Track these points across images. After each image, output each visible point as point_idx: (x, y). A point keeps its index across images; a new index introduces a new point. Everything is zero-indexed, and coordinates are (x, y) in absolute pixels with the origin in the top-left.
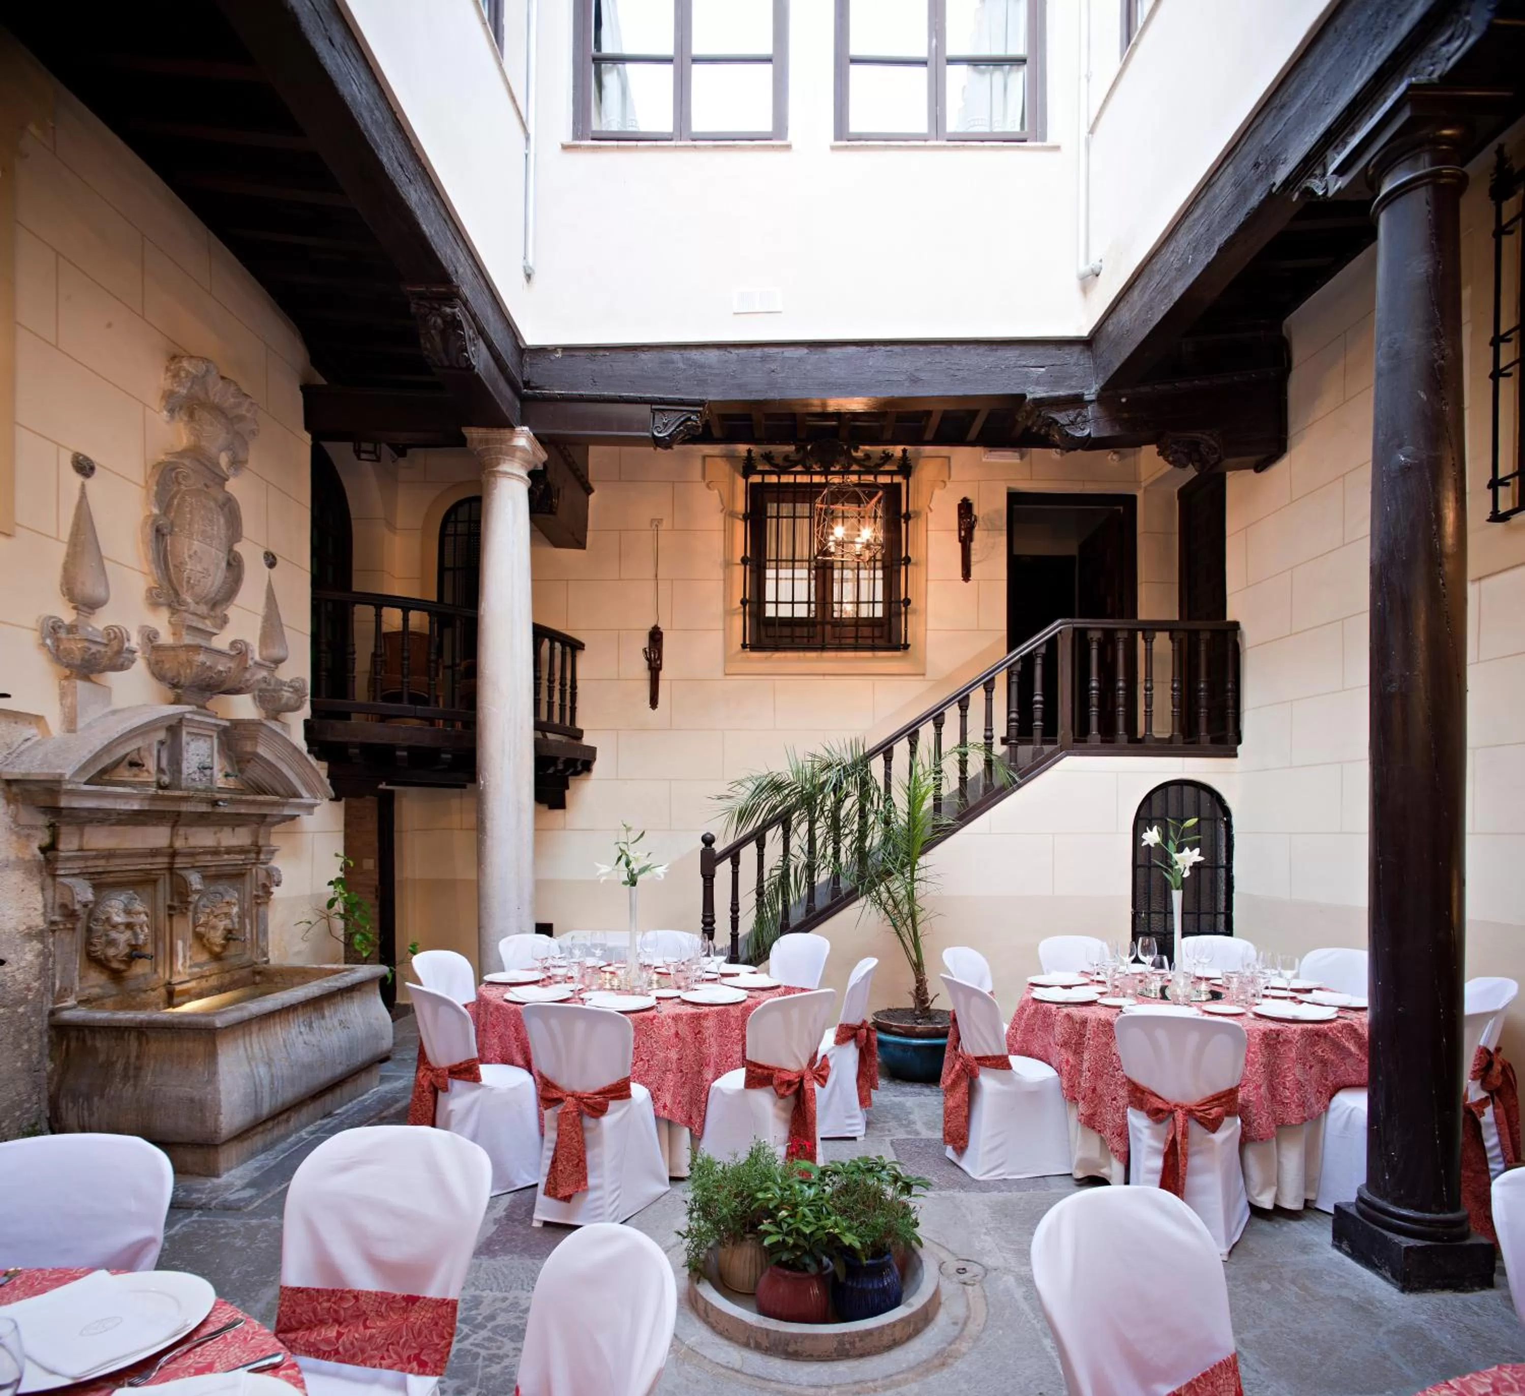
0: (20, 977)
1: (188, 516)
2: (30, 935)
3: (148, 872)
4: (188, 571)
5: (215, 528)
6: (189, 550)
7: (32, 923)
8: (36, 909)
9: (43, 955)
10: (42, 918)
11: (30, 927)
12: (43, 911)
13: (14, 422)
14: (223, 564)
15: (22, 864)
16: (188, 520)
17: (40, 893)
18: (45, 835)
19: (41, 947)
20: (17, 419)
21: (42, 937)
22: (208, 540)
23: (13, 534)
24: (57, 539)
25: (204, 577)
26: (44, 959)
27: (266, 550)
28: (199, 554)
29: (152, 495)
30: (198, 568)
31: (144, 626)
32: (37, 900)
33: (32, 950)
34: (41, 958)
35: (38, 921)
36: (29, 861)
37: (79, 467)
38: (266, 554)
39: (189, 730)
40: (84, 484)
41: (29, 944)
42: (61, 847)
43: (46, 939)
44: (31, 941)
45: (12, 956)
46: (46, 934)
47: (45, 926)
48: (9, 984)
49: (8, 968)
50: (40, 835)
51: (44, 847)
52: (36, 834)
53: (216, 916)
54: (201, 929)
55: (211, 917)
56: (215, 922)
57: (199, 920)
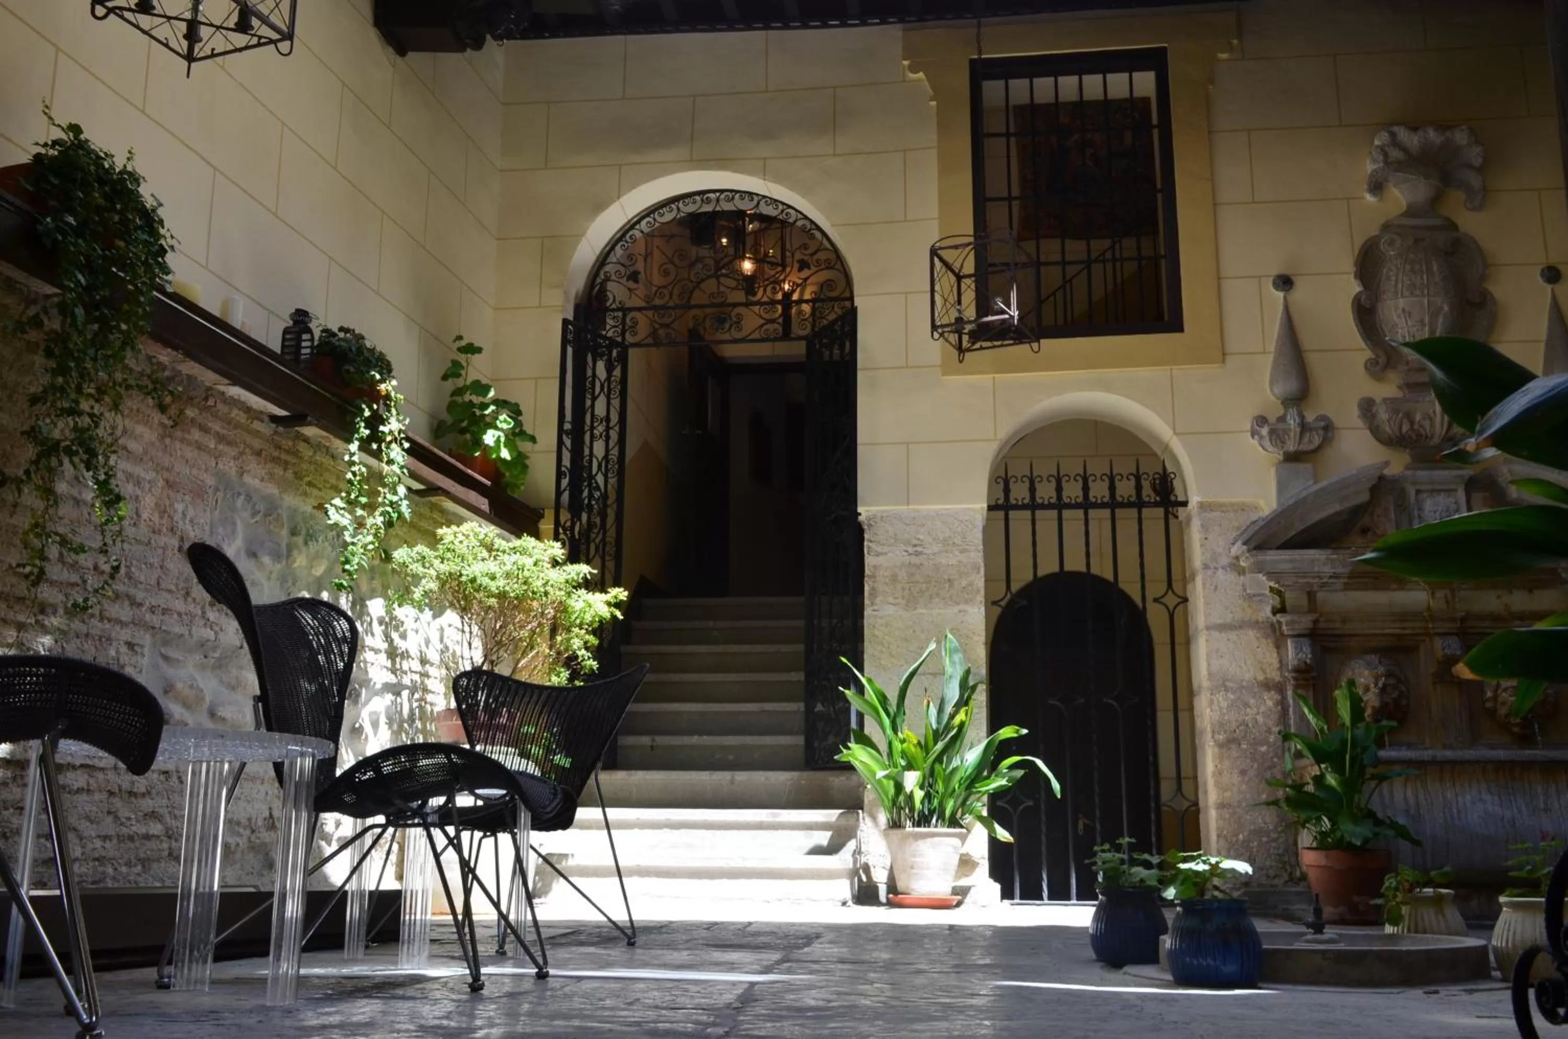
0: (1260, 719)
1: (1393, 278)
2: (1267, 685)
3: (1399, 637)
4: (1400, 331)
5: (1425, 277)
6: (1395, 311)
7: (1268, 676)
8: (1270, 665)
9: (1283, 703)
10: (1279, 673)
11: (1266, 678)
12: (1278, 666)
13: (1219, 278)
14: (1446, 308)
15: (1255, 624)
16: (1393, 283)
17: (1275, 650)
18: (1276, 601)
19: (1279, 697)
20: (1222, 275)
21: (1280, 688)
22: (1418, 292)
23: (1224, 362)
24: (1264, 352)
25: (1418, 330)
26: (1283, 708)
27: (1545, 266)
28: (1407, 309)
29: (1356, 277)
30: (1409, 324)
31: (1362, 399)
32: (1271, 658)
33: (1271, 699)
34: (1280, 707)
35: (1276, 676)
36: (1263, 622)
37: (1277, 286)
38: (1543, 270)
39: (1418, 487)
40: (1285, 298)
41: (1267, 693)
42: (1289, 609)
43: (1284, 691)
44: (1269, 691)
45: (1252, 701)
46: (1284, 687)
47: (1281, 680)
48: (1250, 725)
49: (1249, 711)
50: (1271, 601)
51: (1275, 610)
52: (1267, 599)
53: (1505, 690)
54: (1489, 705)
55: (1499, 692)
56: (1504, 697)
57: (1486, 694)
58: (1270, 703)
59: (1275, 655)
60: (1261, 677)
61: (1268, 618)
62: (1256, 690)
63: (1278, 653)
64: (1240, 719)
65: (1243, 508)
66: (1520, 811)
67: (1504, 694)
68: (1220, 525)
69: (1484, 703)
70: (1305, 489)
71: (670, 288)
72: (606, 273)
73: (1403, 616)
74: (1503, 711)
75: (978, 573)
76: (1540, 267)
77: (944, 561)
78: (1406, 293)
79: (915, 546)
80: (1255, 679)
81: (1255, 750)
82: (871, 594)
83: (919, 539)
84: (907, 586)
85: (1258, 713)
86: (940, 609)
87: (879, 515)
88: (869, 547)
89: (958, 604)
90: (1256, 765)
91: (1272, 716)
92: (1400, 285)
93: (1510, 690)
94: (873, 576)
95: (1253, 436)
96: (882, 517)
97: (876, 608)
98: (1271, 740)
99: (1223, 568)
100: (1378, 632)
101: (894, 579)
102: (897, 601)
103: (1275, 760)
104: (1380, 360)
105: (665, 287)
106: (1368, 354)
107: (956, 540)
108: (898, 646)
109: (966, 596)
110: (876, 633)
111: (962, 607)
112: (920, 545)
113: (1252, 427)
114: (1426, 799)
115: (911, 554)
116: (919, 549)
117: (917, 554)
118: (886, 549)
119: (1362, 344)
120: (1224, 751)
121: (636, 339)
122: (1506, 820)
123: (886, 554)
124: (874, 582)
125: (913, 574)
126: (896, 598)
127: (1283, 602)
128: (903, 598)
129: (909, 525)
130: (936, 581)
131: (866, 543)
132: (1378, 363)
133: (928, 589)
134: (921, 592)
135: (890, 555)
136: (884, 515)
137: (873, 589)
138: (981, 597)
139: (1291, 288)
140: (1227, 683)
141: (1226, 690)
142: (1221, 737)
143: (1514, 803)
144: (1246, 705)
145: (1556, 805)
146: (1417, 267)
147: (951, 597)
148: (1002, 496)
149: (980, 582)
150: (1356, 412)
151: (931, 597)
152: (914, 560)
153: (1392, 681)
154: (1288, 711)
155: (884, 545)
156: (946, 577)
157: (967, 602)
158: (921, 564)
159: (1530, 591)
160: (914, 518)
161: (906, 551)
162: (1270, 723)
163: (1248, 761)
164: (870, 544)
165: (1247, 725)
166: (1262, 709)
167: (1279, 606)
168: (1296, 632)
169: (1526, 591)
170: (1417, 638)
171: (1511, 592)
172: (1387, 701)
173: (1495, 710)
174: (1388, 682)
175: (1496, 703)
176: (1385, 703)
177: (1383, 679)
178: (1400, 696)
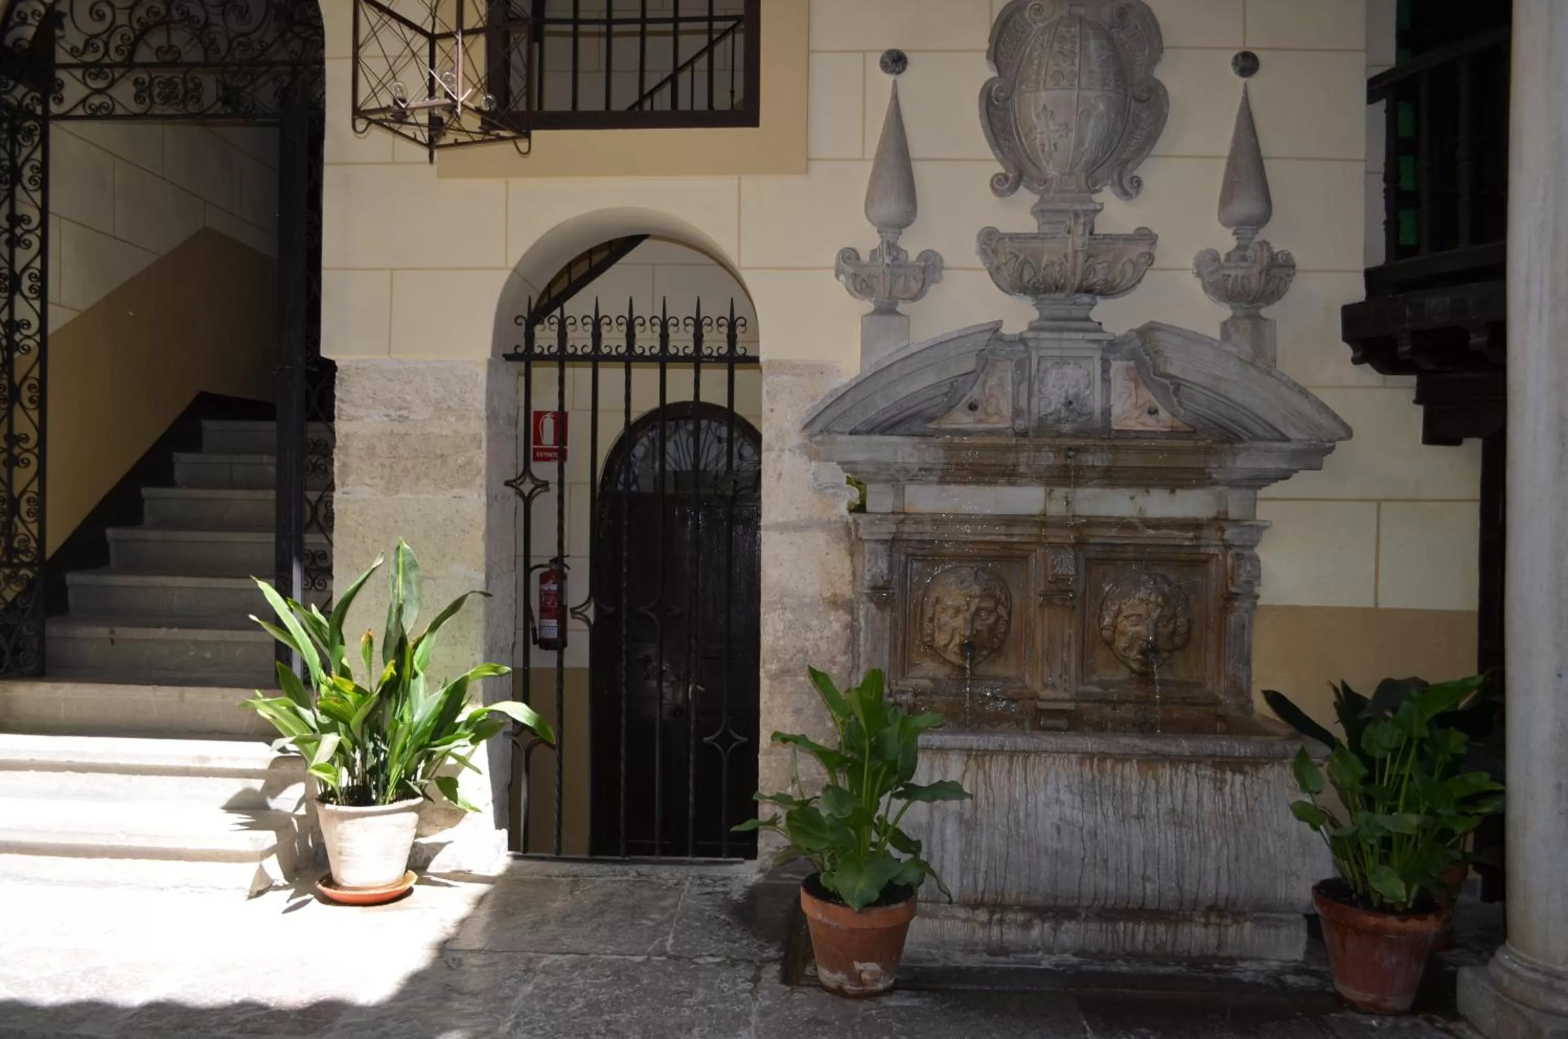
0: (823, 646)
1: (1036, 62)
2: (835, 603)
3: (1005, 545)
4: (1039, 136)
5: (1077, 61)
6: (1035, 108)
7: (838, 591)
8: (843, 576)
9: (852, 628)
10: (850, 587)
11: (835, 595)
12: (851, 578)
13: (809, 52)
14: (1101, 107)
15: (825, 525)
16: (1035, 67)
17: (849, 559)
18: (853, 495)
19: (849, 618)
20: (811, 49)
21: (850, 607)
22: (1064, 83)
23: (806, 171)
24: (863, 159)
25: (1061, 136)
26: (852, 633)
27: (1240, 51)
28: (1049, 108)
29: (988, 58)
30: (1051, 127)
31: (982, 230)
32: (844, 567)
33: (837, 620)
34: (848, 631)
35: (845, 590)
36: (836, 522)
37: (885, 66)
38: (1236, 58)
39: (1042, 353)
40: (895, 84)
41: (833, 613)
42: (869, 508)
43: (855, 611)
44: (837, 610)
45: (815, 622)
46: (855, 606)
47: (853, 596)
48: (811, 652)
49: (810, 635)
50: (848, 495)
51: (852, 508)
52: (843, 493)
53: (1126, 617)
54: (1107, 633)
55: (1120, 618)
56: (1125, 626)
57: (1104, 620)
58: (836, 626)
59: (848, 564)
60: (827, 594)
61: (842, 517)
62: (821, 608)
63: (852, 562)
64: (799, 645)
65: (820, 370)
66: (1105, 816)
67: (1125, 622)
68: (791, 393)
69: (1102, 629)
70: (898, 351)
71: (104, 37)
72: (19, 13)
73: (1010, 521)
74: (1122, 643)
75: (479, 447)
76: (1235, 53)
77: (436, 430)
78: (1050, 83)
79: (400, 409)
80: (821, 595)
82: (341, 471)
83: (405, 401)
84: (388, 462)
85: (822, 638)
86: (429, 493)
87: (354, 365)
88: (340, 409)
89: (452, 488)
90: (814, 702)
91: (839, 642)
92: (1043, 72)
93: (1132, 619)
94: (345, 448)
95: (837, 276)
96: (357, 368)
97: (346, 489)
99: (790, 450)
100: (978, 538)
101: (371, 451)
102: (376, 481)
104: (1010, 175)
105: (96, 36)
106: (998, 168)
107: (451, 403)
108: (375, 541)
109: (464, 478)
110: (348, 522)
111: (457, 491)
112: (405, 408)
113: (838, 264)
114: (987, 798)
115: (393, 420)
116: (405, 413)
117: (402, 419)
118: (362, 412)
119: (989, 153)
120: (775, 683)
121: (63, 109)
122: (1084, 830)
123: (361, 418)
124: (346, 455)
125: (395, 447)
126: (373, 478)
127: (863, 498)
128: (382, 477)
129: (392, 381)
130: (425, 457)
131: (336, 403)
132: (1007, 178)
133: (414, 468)
134: (406, 470)
135: (366, 420)
136: (360, 366)
137: (344, 465)
138: (481, 480)
139: (904, 69)
140: (785, 599)
141: (784, 608)
142: (774, 667)
143: (1098, 807)
144: (807, 628)
145: (1153, 810)
146: (1068, 46)
147: (443, 479)
148: (522, 342)
149: (481, 459)
150: (972, 245)
151: (418, 479)
152: (400, 428)
153: (988, 604)
154: (858, 635)
155: (358, 406)
156: (439, 452)
157: (463, 485)
158: (406, 434)
159: (1173, 491)
160: (399, 372)
161: (388, 416)
162: (836, 651)
163: (805, 697)
164: (341, 405)
165: (807, 652)
166: (827, 633)
167: (858, 502)
168: (875, 537)
169: (1168, 492)
170: (1026, 547)
171: (1148, 492)
172: (979, 628)
173: (1113, 641)
174: (984, 605)
175: (1114, 632)
176: (977, 631)
177: (977, 601)
178: (996, 622)
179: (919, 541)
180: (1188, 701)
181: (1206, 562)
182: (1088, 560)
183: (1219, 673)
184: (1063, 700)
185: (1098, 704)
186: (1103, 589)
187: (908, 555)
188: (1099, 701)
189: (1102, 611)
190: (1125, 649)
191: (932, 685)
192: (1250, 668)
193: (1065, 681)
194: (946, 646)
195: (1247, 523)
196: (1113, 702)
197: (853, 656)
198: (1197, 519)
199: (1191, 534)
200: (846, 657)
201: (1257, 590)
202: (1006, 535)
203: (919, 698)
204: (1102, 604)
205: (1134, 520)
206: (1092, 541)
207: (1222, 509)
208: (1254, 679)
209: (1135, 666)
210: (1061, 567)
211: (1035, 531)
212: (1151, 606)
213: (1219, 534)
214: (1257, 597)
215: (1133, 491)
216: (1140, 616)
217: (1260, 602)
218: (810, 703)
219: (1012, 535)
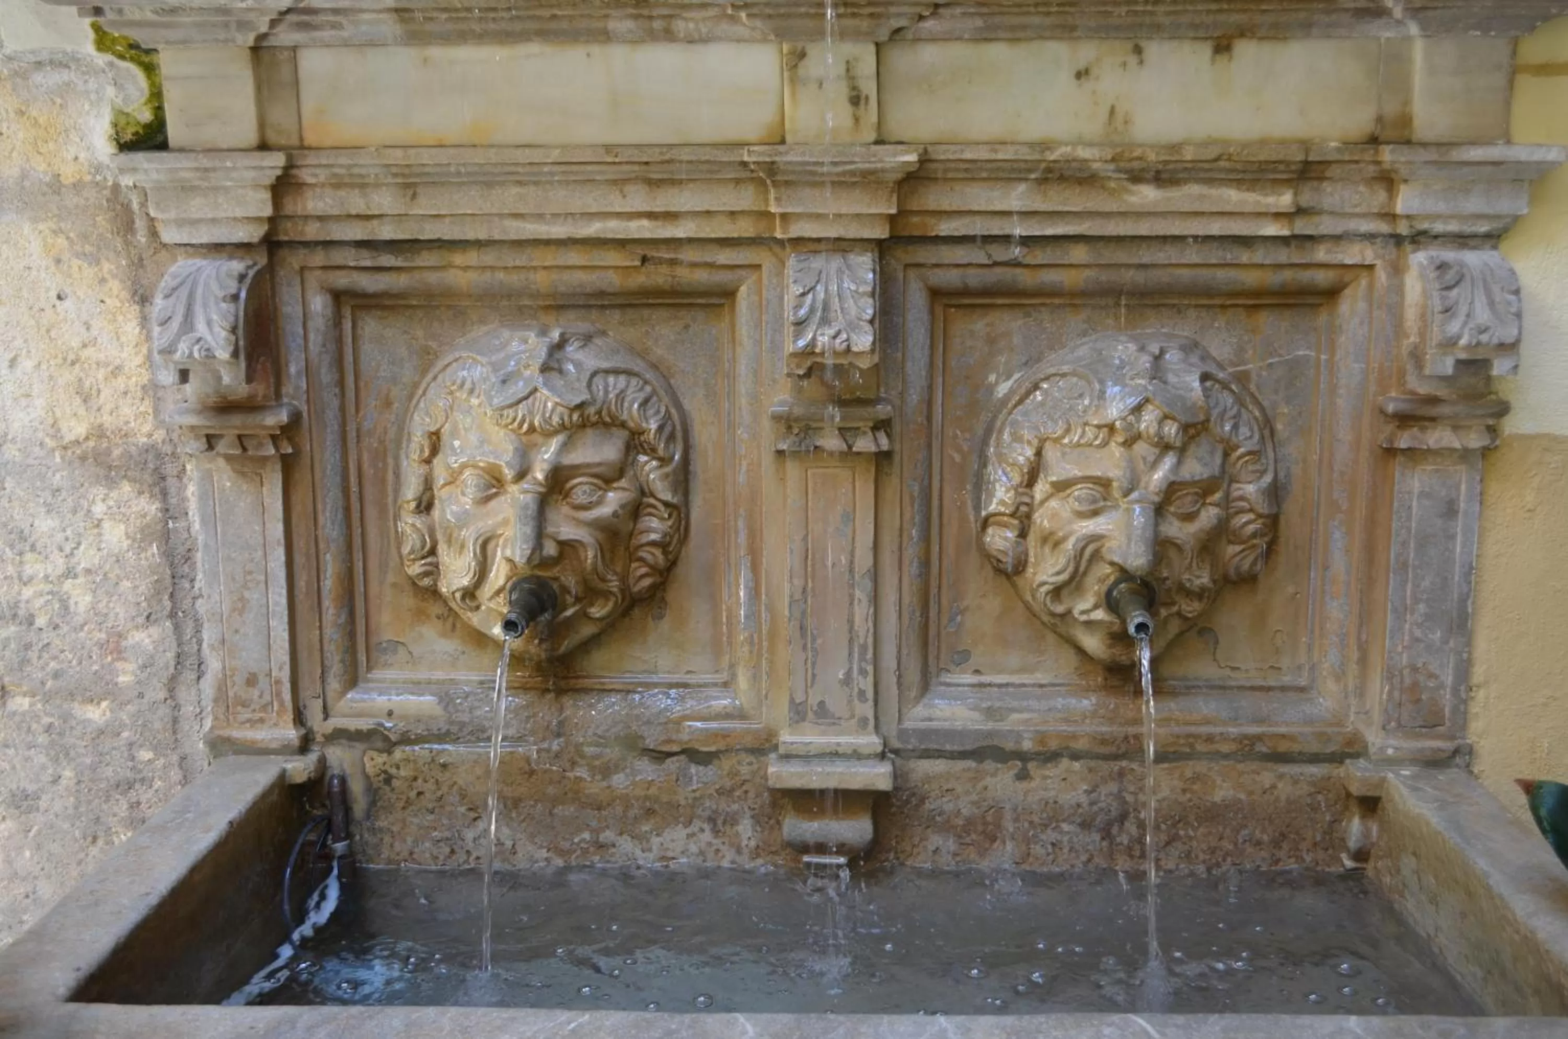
0: (80, 594)
7: (107, 420)
8: (117, 371)
11: (99, 432)
19: (153, 508)
26: (168, 554)
32: (119, 337)
36: (78, 186)
41: (100, 491)
42: (174, 132)
43: (171, 482)
44: (111, 483)
45: (45, 524)
46: (170, 469)
47: (160, 435)
48: (41, 621)
49: (33, 566)
50: (110, 91)
51: (128, 137)
52: (92, 85)
53: (1061, 487)
54: (998, 538)
55: (1040, 489)
56: (1054, 516)
57: (991, 495)
58: (115, 534)
60: (76, 429)
61: (98, 168)
62: (59, 477)
69: (985, 524)
80: (56, 434)
81: (66, 717)
85: (70, 573)
90: (68, 776)
93: (1079, 491)
98: (124, 679)
100: (559, 231)
103: (145, 755)
127: (155, 97)
144: (23, 540)
153: (596, 452)
154: (188, 560)
159: (1222, 47)
162: (120, 613)
165: (30, 620)
166: (86, 557)
167: (146, 116)
168: (204, 236)
169: (1206, 50)
170: (724, 257)
171: (1138, 50)
172: (568, 532)
173: (1020, 566)
174: (578, 456)
175: (1023, 534)
176: (563, 544)
177: (554, 444)
178: (635, 510)
179: (361, 244)
180: (1261, 748)
181: (1332, 294)
182: (935, 294)
183: (1363, 661)
184: (856, 755)
185: (971, 764)
186: (991, 389)
187: (338, 296)
188: (978, 754)
189: (984, 464)
190: (1057, 592)
191: (438, 711)
192: (1469, 644)
193: (862, 693)
194: (470, 594)
195: (1476, 154)
196: (1022, 756)
197: (177, 627)
198: (1305, 145)
199: (1285, 200)
200: (155, 631)
201: (1506, 390)
202: (651, 215)
203: (398, 754)
204: (985, 442)
205: (1083, 153)
206: (946, 228)
207: (1391, 109)
208: (1478, 673)
209: (1093, 643)
210: (825, 321)
211: (745, 199)
212: (1141, 448)
213: (1382, 195)
214: (1503, 409)
215: (1087, 52)
216: (1104, 483)
217: (1512, 425)
218: (56, 780)
219: (670, 216)
